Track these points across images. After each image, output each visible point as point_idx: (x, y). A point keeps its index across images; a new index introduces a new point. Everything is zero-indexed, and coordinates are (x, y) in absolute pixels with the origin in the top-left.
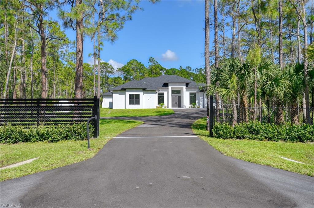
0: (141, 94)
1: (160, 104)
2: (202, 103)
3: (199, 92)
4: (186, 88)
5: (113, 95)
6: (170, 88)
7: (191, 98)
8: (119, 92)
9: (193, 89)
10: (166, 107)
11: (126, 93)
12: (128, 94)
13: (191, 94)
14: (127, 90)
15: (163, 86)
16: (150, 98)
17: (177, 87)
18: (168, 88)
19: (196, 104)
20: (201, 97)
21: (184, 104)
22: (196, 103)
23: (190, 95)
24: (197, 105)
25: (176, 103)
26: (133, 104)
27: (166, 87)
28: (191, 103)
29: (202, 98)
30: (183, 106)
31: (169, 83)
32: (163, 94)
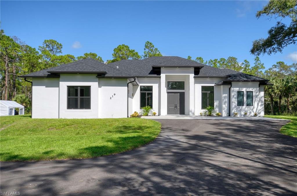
0: (94, 85)
1: (144, 108)
2: (225, 106)
3: (220, 85)
4: (195, 77)
5: (33, 87)
6: (163, 76)
7: (204, 96)
8: (46, 81)
9: (208, 79)
10: (154, 114)
11: (61, 83)
12: (64, 85)
13: (203, 88)
14: (62, 76)
15: (150, 74)
16: (115, 94)
17: (177, 75)
18: (160, 77)
19: (213, 109)
20: (224, 95)
21: (191, 108)
22: (213, 106)
23: (202, 91)
24: (217, 110)
25: (176, 107)
26: (76, 107)
27: (156, 75)
28: (203, 107)
29: (225, 97)
30: (189, 111)
31: (162, 66)
32: (150, 89)
